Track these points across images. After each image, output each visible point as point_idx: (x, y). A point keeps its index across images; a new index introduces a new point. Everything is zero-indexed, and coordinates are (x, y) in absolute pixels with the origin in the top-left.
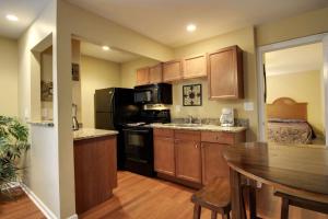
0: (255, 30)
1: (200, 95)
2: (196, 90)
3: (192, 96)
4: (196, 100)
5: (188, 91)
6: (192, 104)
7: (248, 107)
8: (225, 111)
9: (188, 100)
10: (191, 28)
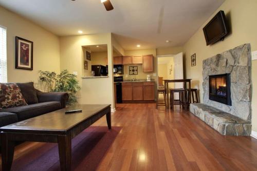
0: (157, 49)
1: (137, 70)
2: (135, 69)
3: (133, 71)
4: (135, 72)
5: (132, 69)
6: (133, 74)
7: (154, 75)
8: (148, 76)
9: (132, 72)
10: (139, 46)
